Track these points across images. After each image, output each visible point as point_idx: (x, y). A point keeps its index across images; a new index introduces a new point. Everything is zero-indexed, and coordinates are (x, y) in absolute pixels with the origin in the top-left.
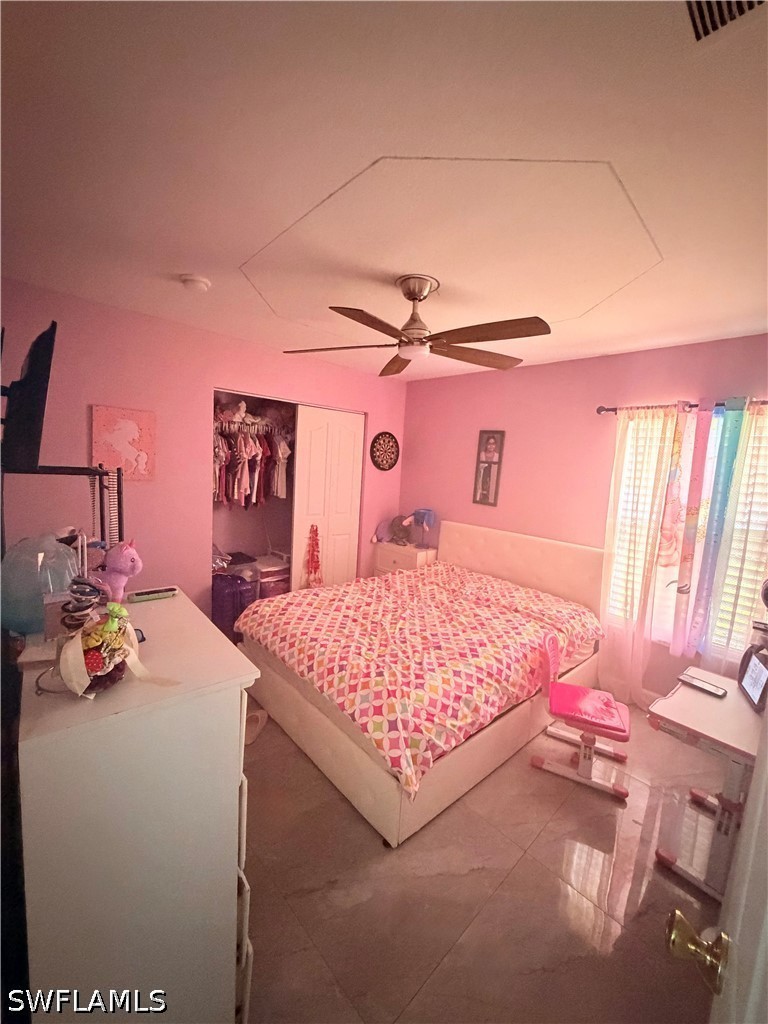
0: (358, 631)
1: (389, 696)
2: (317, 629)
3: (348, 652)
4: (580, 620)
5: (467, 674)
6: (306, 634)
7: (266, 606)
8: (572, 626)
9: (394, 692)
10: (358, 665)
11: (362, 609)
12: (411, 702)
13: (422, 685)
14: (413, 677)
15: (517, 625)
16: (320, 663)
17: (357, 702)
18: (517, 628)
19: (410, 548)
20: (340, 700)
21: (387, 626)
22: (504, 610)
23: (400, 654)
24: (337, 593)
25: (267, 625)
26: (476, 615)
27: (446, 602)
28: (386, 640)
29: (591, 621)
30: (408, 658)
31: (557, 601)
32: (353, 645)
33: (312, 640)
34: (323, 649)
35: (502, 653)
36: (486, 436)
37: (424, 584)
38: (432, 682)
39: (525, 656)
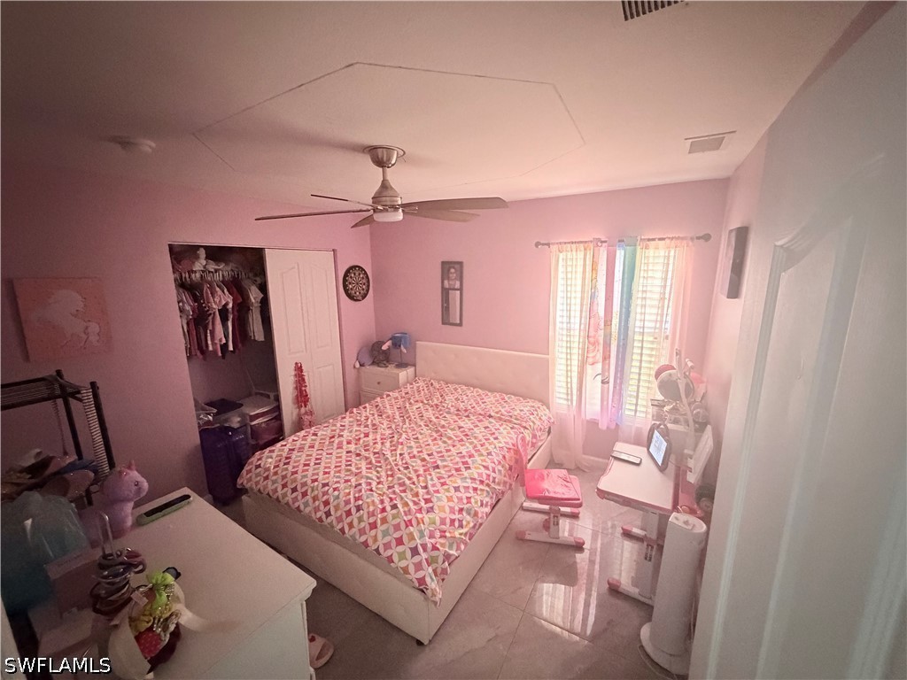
0: (363, 465)
1: (407, 526)
2: (325, 473)
3: (360, 491)
4: (538, 415)
5: (464, 487)
6: (316, 480)
7: (268, 457)
8: (533, 422)
9: (410, 521)
10: (373, 501)
11: (361, 441)
12: (426, 526)
13: (432, 508)
14: (422, 503)
15: (494, 431)
16: (337, 508)
17: (379, 538)
18: (494, 434)
19: (391, 369)
20: (363, 539)
21: (388, 454)
22: (481, 417)
23: (408, 482)
24: (334, 428)
25: (274, 478)
26: (460, 428)
27: (433, 419)
28: (391, 469)
29: (544, 412)
30: (414, 483)
31: (519, 400)
32: (363, 481)
33: (325, 485)
34: (336, 493)
35: (487, 460)
36: (447, 266)
37: (410, 404)
38: (439, 503)
39: (504, 457)
